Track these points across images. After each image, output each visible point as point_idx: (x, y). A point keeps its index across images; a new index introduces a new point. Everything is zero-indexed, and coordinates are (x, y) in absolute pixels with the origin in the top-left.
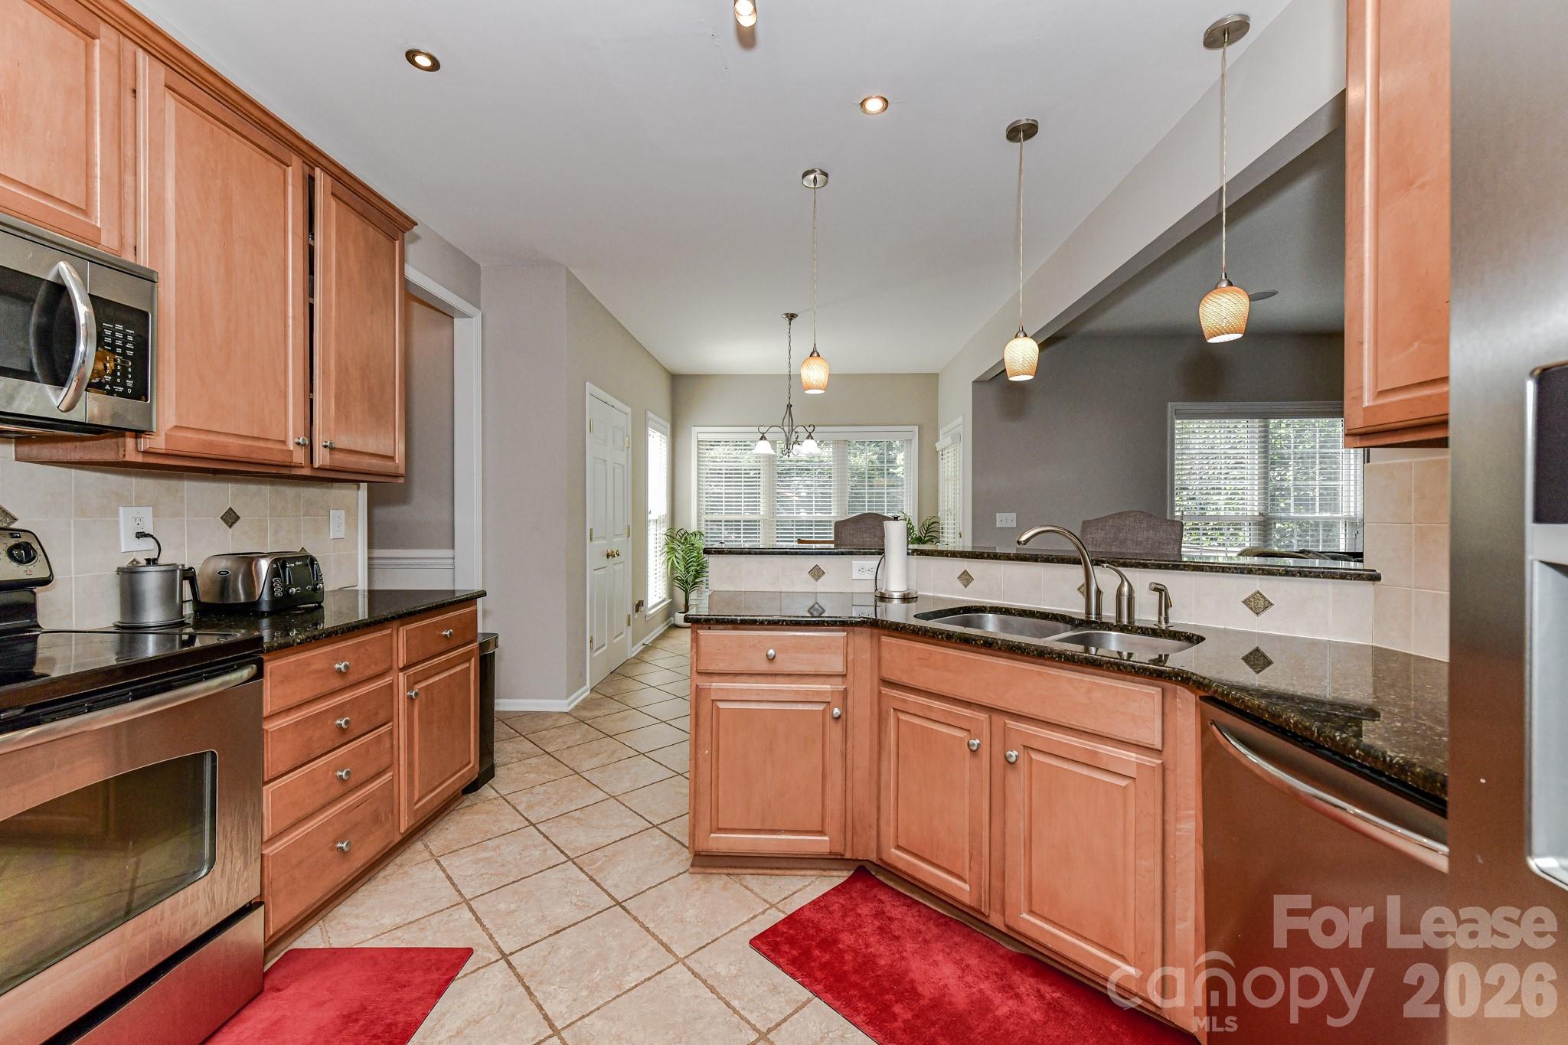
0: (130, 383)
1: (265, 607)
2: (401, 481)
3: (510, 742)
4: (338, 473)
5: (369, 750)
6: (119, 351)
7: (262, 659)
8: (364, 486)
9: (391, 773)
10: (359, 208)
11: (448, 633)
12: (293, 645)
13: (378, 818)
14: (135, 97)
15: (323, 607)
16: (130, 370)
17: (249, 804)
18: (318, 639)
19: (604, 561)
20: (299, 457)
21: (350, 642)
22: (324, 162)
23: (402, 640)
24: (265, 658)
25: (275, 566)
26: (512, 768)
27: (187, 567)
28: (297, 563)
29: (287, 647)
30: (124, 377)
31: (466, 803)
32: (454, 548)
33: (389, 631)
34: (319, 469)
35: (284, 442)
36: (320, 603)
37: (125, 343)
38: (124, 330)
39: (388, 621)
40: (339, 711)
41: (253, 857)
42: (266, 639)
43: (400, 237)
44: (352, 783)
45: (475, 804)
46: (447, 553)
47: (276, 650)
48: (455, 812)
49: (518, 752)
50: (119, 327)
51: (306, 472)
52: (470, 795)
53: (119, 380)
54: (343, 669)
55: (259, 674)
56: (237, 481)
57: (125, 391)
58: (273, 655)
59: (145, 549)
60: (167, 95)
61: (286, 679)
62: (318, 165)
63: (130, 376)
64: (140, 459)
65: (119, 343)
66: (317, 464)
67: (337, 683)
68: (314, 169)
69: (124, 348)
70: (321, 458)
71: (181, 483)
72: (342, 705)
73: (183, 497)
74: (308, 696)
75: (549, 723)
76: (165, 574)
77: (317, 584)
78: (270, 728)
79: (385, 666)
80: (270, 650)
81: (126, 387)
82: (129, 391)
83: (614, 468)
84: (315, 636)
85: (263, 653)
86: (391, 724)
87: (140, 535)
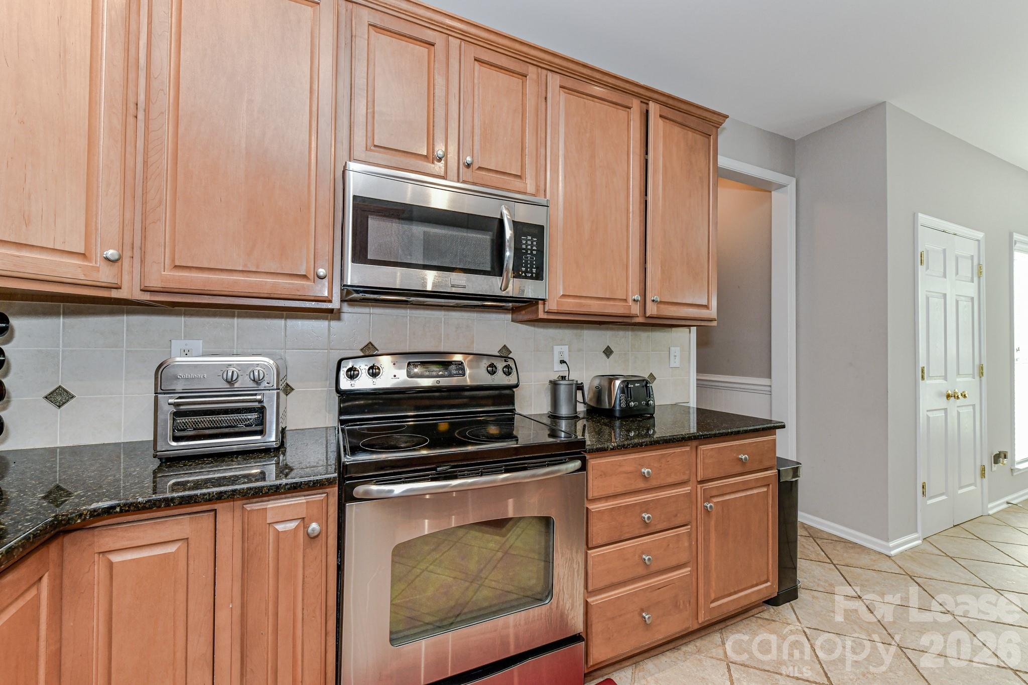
0: (534, 270)
1: (617, 414)
2: (715, 324)
3: (819, 565)
4: (673, 320)
5: (669, 545)
6: (529, 252)
7: (585, 457)
8: (694, 329)
9: (689, 569)
10: (679, 120)
11: (743, 457)
12: (607, 450)
13: (677, 603)
14: (546, 102)
15: (654, 418)
16: (534, 263)
17: (575, 563)
18: (626, 448)
19: (943, 403)
20: (636, 309)
21: (654, 453)
22: (655, 96)
23: (699, 456)
24: (588, 457)
25: (622, 386)
26: (817, 598)
27: (579, 382)
28: (637, 385)
29: (603, 451)
30: (532, 268)
31: (766, 615)
32: (771, 378)
33: (688, 449)
34: (649, 317)
35: (625, 300)
36: (652, 414)
37: (532, 247)
38: (532, 239)
39: (686, 440)
40: (645, 506)
41: (578, 603)
42: (588, 443)
43: (714, 133)
44: (654, 568)
45: (774, 621)
46: (765, 381)
47: (595, 452)
48: (754, 619)
49: (826, 581)
50: (529, 238)
51: (641, 320)
52: (770, 606)
53: (529, 270)
54: (646, 474)
55: (583, 468)
56: (612, 329)
57: (532, 275)
58: (594, 455)
59: (562, 370)
60: (561, 91)
61: (604, 474)
62: (651, 99)
63: (534, 266)
64: (545, 316)
65: (529, 247)
66: (648, 315)
67: (641, 485)
68: (648, 104)
69: (532, 250)
70: (652, 310)
71: (582, 331)
72: (646, 503)
73: (583, 340)
74: (620, 490)
75: (865, 560)
76: (567, 386)
77: (649, 401)
78: (593, 509)
79: (685, 477)
80: (592, 451)
81: (532, 273)
82: (534, 275)
83: (957, 302)
84: (624, 445)
85: (586, 453)
86: (689, 527)
87: (562, 362)
